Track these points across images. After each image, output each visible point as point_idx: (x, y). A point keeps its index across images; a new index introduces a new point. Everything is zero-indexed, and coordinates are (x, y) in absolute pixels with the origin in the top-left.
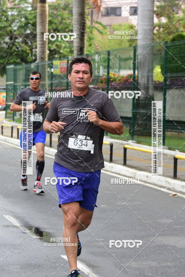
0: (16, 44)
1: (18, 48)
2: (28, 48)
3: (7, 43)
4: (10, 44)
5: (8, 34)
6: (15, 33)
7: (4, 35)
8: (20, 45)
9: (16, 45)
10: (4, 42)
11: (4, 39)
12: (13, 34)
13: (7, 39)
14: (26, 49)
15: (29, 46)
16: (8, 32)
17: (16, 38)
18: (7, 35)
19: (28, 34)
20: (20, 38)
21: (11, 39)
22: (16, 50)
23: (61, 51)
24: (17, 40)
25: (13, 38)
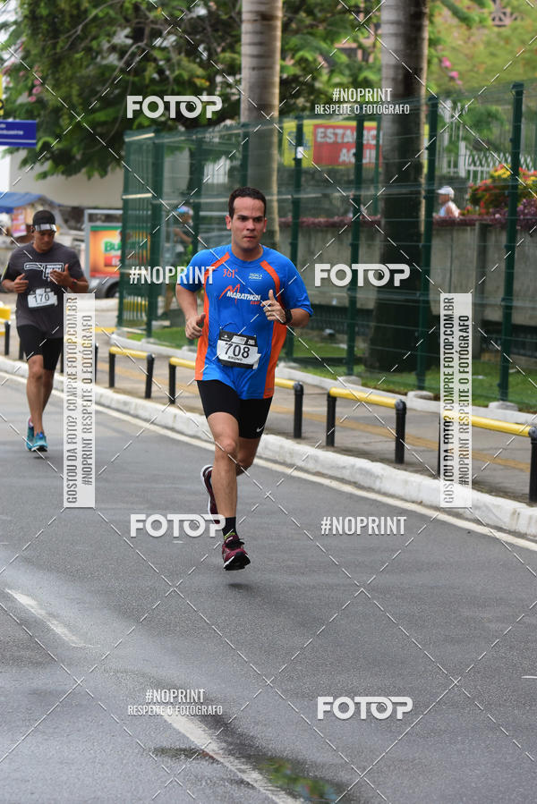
0: (157, 54)
1: (161, 72)
2: (200, 71)
3: (121, 52)
4: (133, 55)
5: (127, 20)
6: (151, 15)
7: (112, 22)
8: (168, 60)
9: (155, 60)
10: (113, 48)
11: (110, 35)
12: (147, 18)
13: (122, 37)
14: (192, 76)
15: (201, 64)
16: (127, 9)
17: (158, 34)
18: (122, 21)
19: (199, 17)
20: (169, 33)
21: (137, 35)
22: (156, 76)
23: (318, 85)
24: (158, 42)
25: (147, 31)
